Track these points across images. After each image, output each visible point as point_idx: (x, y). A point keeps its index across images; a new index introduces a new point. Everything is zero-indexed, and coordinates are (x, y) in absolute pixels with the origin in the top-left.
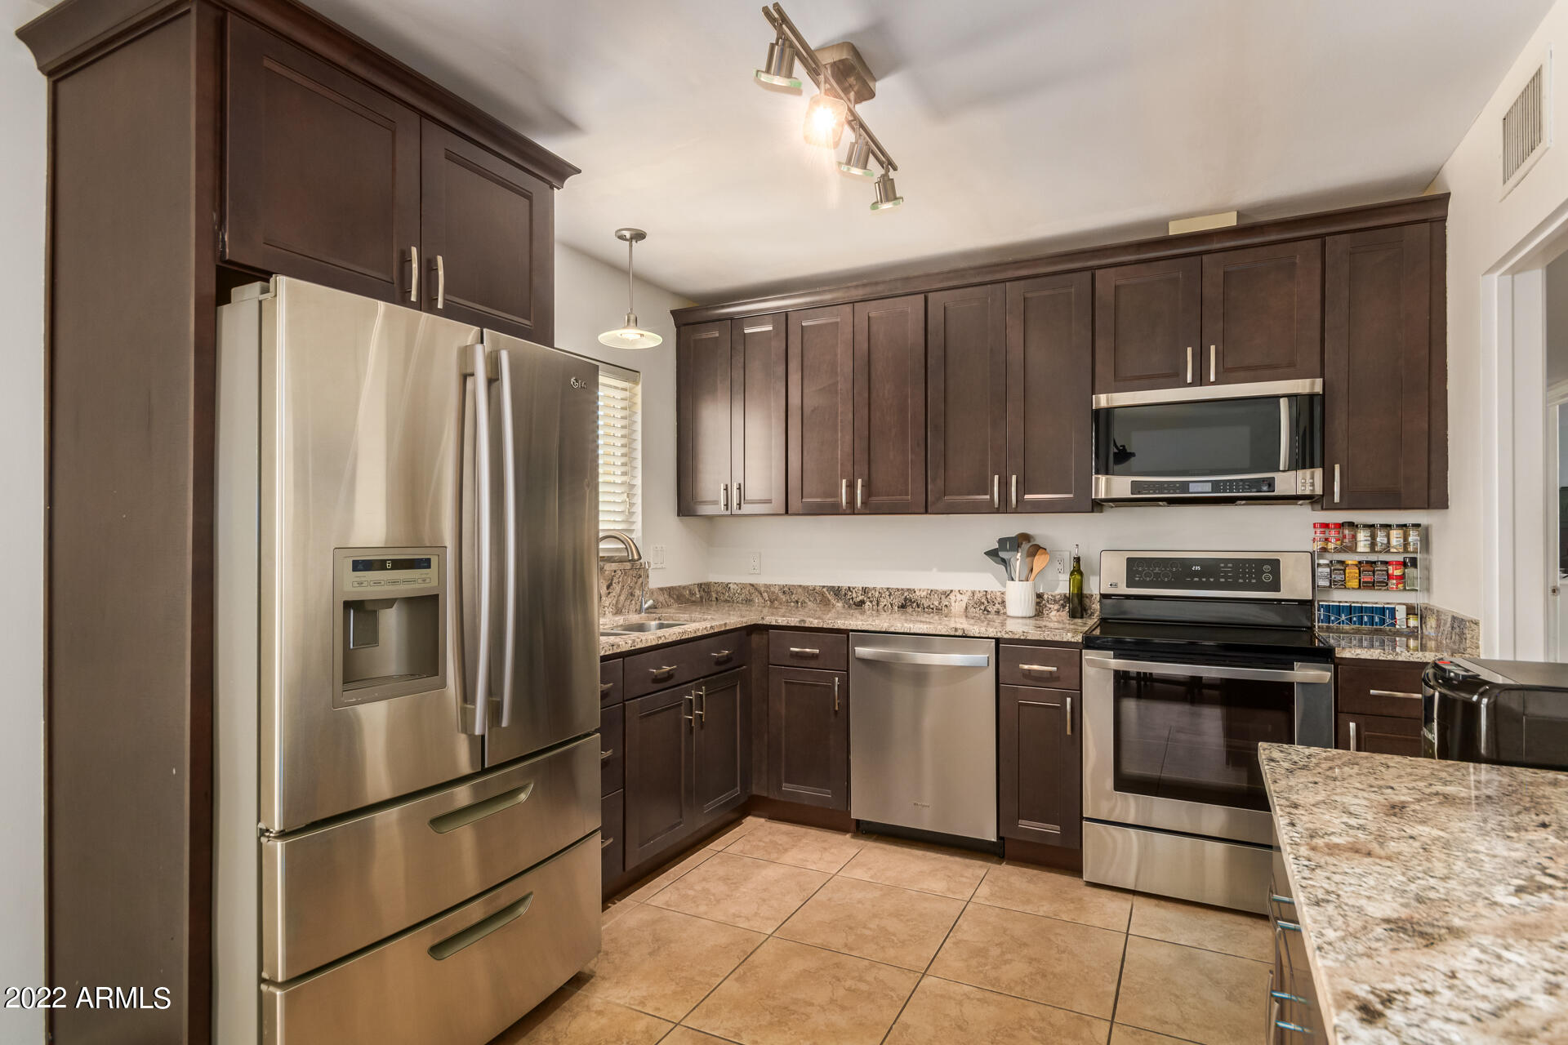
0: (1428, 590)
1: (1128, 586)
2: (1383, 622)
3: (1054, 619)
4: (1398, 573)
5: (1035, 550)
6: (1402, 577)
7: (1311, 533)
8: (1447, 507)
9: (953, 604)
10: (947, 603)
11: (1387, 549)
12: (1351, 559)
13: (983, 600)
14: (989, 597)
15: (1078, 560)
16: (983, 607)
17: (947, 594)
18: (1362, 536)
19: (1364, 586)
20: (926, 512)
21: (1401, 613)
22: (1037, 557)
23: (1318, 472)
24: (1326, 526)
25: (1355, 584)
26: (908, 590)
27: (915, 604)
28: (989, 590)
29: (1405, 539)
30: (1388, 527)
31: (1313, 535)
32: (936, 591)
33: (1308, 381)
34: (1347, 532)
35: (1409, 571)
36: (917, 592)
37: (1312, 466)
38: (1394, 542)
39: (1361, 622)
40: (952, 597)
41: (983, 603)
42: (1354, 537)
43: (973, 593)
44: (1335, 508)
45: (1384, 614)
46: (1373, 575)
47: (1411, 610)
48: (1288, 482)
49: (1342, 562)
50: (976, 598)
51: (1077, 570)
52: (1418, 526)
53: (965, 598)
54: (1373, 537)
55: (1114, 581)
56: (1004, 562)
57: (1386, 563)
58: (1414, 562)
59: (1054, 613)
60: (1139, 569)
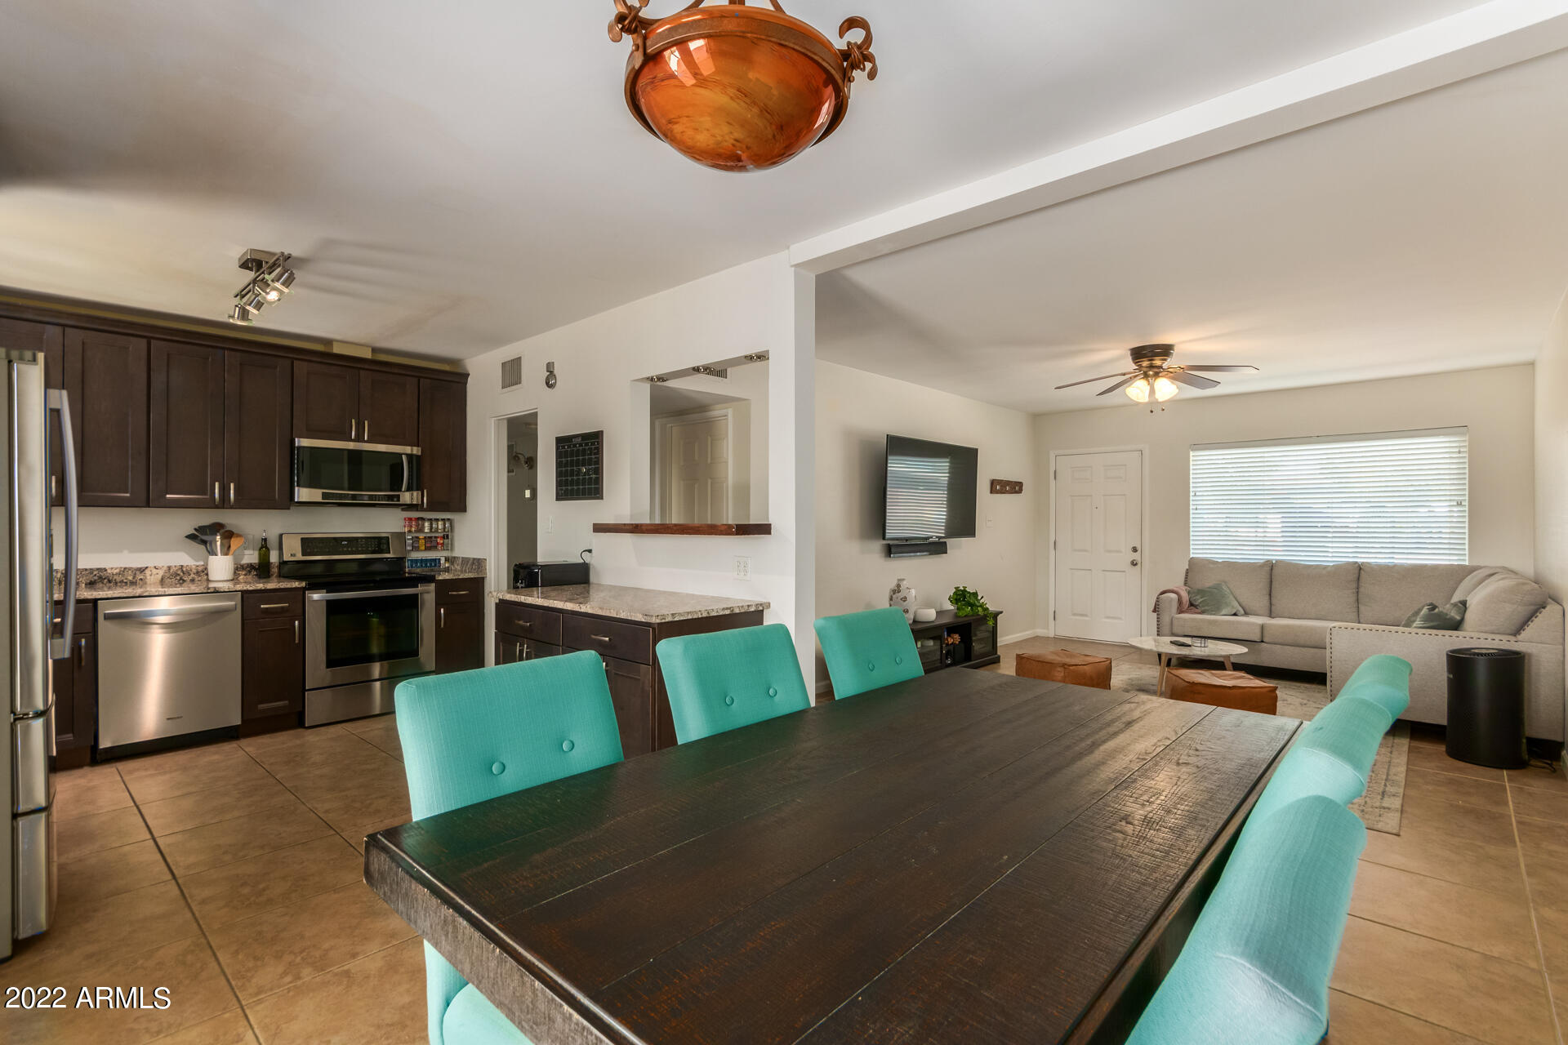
0: (452, 549)
1: (303, 555)
2: (435, 565)
3: (242, 581)
4: (442, 542)
5: (229, 535)
6: (443, 544)
7: (402, 523)
8: (465, 511)
9: (148, 577)
10: (142, 577)
11: (437, 531)
12: (421, 536)
13: (179, 572)
14: (184, 569)
15: (265, 540)
16: (178, 578)
17: (142, 570)
18: (427, 524)
19: (427, 549)
20: (148, 505)
21: (443, 561)
22: (233, 539)
23: (420, 493)
24: (410, 519)
25: (423, 548)
26: (98, 569)
27: (106, 580)
28: (185, 565)
29: (445, 526)
30: (437, 520)
31: (403, 524)
32: (130, 569)
33: (409, 448)
34: (420, 522)
35: (446, 541)
36: (109, 571)
37: (412, 490)
38: (440, 527)
39: (426, 566)
40: (148, 572)
41: (179, 575)
42: (423, 525)
43: (169, 568)
44: (423, 510)
45: (436, 561)
46: (431, 544)
47: (447, 559)
48: (406, 497)
49: (417, 537)
50: (171, 571)
51: (264, 547)
52: (449, 519)
53: (161, 573)
54: (431, 525)
55: (293, 552)
56: (204, 542)
57: (436, 537)
58: (447, 536)
59: (242, 577)
60: (308, 544)
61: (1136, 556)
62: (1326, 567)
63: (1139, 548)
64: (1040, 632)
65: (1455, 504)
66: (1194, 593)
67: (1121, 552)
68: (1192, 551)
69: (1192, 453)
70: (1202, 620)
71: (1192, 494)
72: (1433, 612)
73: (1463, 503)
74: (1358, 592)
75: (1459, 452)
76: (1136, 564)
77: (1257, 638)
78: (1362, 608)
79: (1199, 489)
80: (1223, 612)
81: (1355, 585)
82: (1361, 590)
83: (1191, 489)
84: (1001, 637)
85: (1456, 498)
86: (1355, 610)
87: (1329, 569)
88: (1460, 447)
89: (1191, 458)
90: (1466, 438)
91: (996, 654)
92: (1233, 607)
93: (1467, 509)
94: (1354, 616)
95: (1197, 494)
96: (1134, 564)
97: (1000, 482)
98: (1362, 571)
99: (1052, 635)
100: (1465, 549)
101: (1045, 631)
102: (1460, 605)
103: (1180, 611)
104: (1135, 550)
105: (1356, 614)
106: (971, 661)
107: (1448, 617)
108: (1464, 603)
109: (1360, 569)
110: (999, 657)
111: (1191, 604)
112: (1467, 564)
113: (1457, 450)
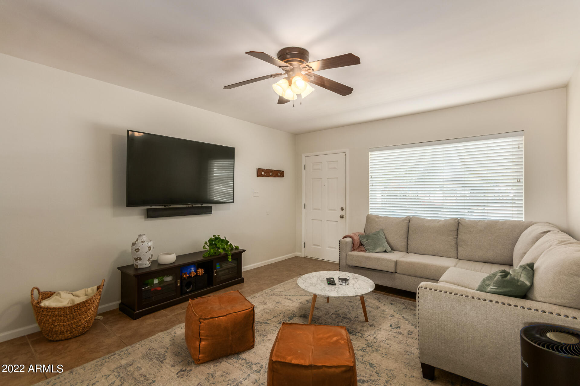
61: (342, 213)
62: (440, 221)
63: (344, 208)
64: (298, 254)
65: (516, 181)
66: (363, 237)
67: (336, 210)
68: (370, 210)
69: (370, 153)
70: (363, 257)
71: (370, 177)
72: (505, 279)
73: (521, 181)
74: (457, 238)
75: (519, 148)
76: (343, 217)
77: (393, 270)
78: (459, 249)
79: (373, 174)
80: (377, 250)
81: (455, 233)
82: (459, 236)
83: (370, 174)
84: (244, 266)
85: (516, 177)
86: (455, 249)
87: (441, 223)
88: (519, 144)
89: (370, 156)
90: (523, 138)
91: (241, 276)
92: (384, 247)
93: (523, 184)
94: (454, 253)
95: (373, 177)
96: (342, 217)
97: (263, 170)
98: (460, 224)
99: (303, 256)
100: (522, 210)
101: (300, 253)
102: (528, 268)
103: (353, 250)
104: (342, 209)
105: (455, 252)
106: (212, 285)
107: (519, 284)
108: (531, 266)
109: (459, 222)
110: (243, 279)
111: (361, 244)
112: (523, 220)
113: (517, 146)
